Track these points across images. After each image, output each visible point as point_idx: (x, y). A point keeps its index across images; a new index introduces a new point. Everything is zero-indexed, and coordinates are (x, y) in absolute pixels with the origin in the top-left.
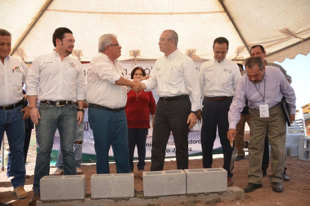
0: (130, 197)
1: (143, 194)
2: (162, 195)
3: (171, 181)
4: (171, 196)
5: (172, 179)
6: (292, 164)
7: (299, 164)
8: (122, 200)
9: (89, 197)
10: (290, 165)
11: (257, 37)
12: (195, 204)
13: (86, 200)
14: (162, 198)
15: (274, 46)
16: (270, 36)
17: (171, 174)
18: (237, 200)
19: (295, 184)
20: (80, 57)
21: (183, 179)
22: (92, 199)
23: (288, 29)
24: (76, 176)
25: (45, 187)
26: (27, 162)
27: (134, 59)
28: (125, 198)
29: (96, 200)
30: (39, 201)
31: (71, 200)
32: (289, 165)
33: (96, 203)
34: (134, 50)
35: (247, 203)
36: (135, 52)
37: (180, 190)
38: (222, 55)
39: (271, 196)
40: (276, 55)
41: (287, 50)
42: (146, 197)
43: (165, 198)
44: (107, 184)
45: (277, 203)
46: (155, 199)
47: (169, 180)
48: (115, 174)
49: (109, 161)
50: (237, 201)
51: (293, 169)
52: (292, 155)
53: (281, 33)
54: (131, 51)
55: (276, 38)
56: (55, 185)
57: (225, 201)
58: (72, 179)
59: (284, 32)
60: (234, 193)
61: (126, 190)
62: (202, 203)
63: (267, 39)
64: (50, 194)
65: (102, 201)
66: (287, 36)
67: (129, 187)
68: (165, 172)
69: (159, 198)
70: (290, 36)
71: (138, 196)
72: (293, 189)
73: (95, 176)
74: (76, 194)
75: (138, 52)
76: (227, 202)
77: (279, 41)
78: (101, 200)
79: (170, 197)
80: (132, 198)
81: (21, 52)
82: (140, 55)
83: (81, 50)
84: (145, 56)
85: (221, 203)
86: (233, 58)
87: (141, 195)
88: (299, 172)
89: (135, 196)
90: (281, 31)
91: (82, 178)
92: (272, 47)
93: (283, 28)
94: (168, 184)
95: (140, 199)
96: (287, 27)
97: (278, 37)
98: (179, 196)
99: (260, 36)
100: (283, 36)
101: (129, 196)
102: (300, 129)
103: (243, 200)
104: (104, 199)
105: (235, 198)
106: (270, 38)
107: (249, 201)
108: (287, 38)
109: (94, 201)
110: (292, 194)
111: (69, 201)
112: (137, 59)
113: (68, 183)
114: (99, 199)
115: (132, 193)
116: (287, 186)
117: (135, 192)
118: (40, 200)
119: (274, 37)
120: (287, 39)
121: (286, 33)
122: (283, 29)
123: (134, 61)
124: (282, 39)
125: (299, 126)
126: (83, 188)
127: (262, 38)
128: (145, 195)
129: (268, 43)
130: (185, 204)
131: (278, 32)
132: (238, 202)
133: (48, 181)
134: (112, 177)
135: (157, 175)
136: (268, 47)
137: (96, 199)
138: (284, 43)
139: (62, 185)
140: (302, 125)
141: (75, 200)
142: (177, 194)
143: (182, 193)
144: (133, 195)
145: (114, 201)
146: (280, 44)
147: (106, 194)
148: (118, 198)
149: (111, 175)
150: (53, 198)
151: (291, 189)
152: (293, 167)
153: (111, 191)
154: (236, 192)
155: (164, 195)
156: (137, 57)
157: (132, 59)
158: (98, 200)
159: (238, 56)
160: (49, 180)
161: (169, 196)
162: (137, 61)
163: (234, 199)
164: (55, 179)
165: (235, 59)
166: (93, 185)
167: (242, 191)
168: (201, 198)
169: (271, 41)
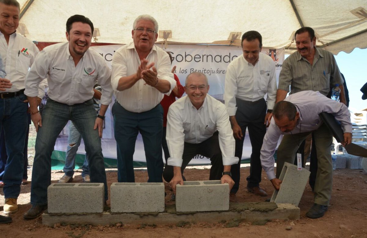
0: (160, 212)
1: (176, 209)
2: (198, 211)
3: (211, 193)
4: (210, 212)
5: (212, 191)
6: (353, 178)
7: (361, 179)
8: (149, 215)
9: (108, 211)
10: (351, 179)
11: (319, 19)
12: (240, 223)
13: (104, 214)
14: (199, 214)
15: (340, 32)
16: (337, 18)
17: (211, 185)
18: (291, 219)
19: (360, 203)
20: (97, 37)
21: (225, 191)
22: (112, 213)
23: (363, 9)
24: (92, 184)
25: (54, 196)
26: (29, 166)
27: (164, 42)
28: (154, 214)
29: (117, 215)
30: (45, 213)
31: (85, 214)
32: (349, 180)
33: (117, 218)
34: (164, 31)
35: (304, 224)
36: (166, 33)
37: (222, 205)
38: (253, 55)
39: (333, 217)
40: (342, 44)
41: (357, 37)
42: (178, 212)
43: (202, 214)
44: (131, 195)
45: (341, 225)
46: (190, 216)
47: (208, 192)
48: (141, 183)
49: (134, 166)
50: (290, 221)
51: (354, 184)
52: (352, 168)
53: (353, 14)
54: (161, 31)
55: (345, 21)
56: (67, 194)
57: (276, 221)
58: (89, 188)
59: (357, 13)
60: (287, 211)
61: (155, 203)
62: (248, 222)
63: (332, 22)
64: (60, 206)
65: (124, 216)
66: (359, 18)
67: (158, 200)
68: (204, 182)
69: (195, 215)
70: (364, 19)
71: (170, 211)
72: (358, 209)
73: (115, 185)
74: (94, 206)
75: (170, 33)
76: (279, 222)
77: (347, 25)
78: (122, 214)
79: (209, 214)
80: (161, 214)
81: (22, 28)
82: (171, 37)
83: (98, 29)
84: (178, 39)
85: (271, 222)
86: (286, 45)
87: (173, 211)
88: (363, 188)
89: (165, 211)
90: (353, 12)
91: (100, 187)
92: (337, 33)
93: (357, 7)
94: (207, 197)
95: (171, 215)
96: (362, 6)
97: (348, 19)
98: (219, 213)
99: (324, 18)
100: (355, 18)
101: (158, 210)
102: (363, 137)
103: (298, 221)
104: (127, 213)
105: (289, 217)
106: (336, 22)
107: (305, 222)
108: (359, 21)
109: (114, 215)
110: (358, 215)
111: (82, 215)
112: (168, 42)
113: (84, 193)
114: (121, 214)
115: (161, 207)
116: (350, 205)
117: (165, 206)
118: (47, 213)
119: (342, 20)
120: (359, 23)
121: (360, 14)
122: (356, 9)
123: (164, 44)
124: (353, 22)
125: (362, 133)
126: (102, 199)
127: (326, 21)
128: (178, 210)
129: (333, 28)
130: (227, 222)
131: (349, 13)
132: (292, 222)
133: (57, 189)
134: (137, 187)
135: (193, 186)
136: (333, 33)
137: (116, 213)
138: (354, 27)
139: (75, 195)
140: (365, 132)
141: (92, 214)
142: (218, 210)
143: (224, 209)
144: (163, 210)
145: (138, 216)
146: (349, 29)
147: (129, 207)
148: (144, 212)
149: (135, 184)
150: (64, 211)
151: (356, 209)
152: (354, 183)
153: (135, 204)
154: (290, 211)
155: (201, 211)
156: (168, 40)
157: (161, 42)
158: (118, 215)
159: (292, 44)
160: (59, 188)
161: (208, 212)
162: (168, 44)
163: (287, 219)
164: (67, 187)
165: (288, 47)
166: (113, 196)
167: (298, 209)
168: (247, 216)
169: (338, 25)
